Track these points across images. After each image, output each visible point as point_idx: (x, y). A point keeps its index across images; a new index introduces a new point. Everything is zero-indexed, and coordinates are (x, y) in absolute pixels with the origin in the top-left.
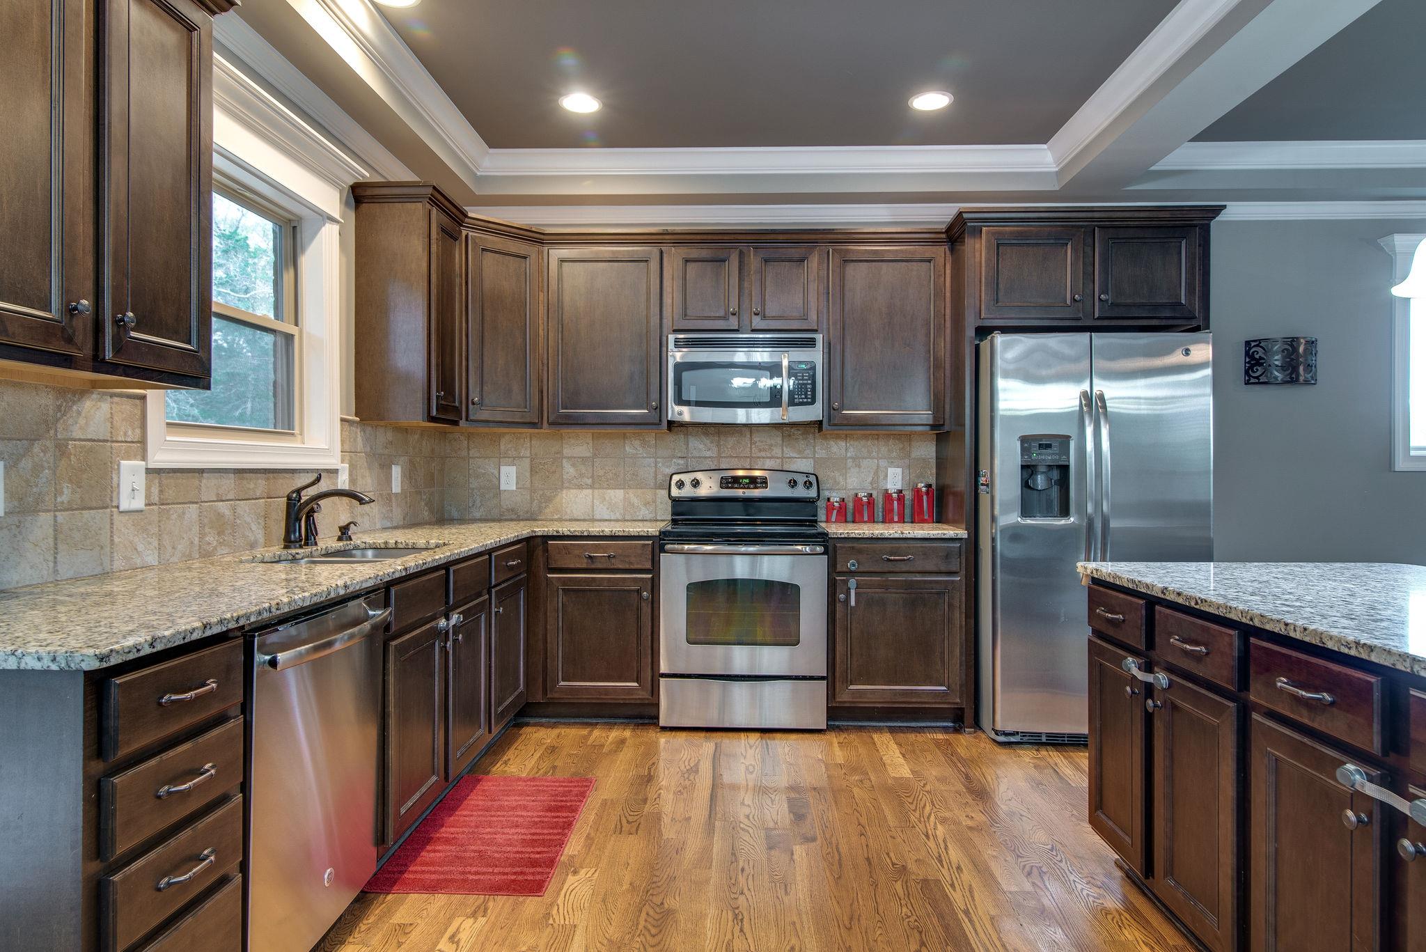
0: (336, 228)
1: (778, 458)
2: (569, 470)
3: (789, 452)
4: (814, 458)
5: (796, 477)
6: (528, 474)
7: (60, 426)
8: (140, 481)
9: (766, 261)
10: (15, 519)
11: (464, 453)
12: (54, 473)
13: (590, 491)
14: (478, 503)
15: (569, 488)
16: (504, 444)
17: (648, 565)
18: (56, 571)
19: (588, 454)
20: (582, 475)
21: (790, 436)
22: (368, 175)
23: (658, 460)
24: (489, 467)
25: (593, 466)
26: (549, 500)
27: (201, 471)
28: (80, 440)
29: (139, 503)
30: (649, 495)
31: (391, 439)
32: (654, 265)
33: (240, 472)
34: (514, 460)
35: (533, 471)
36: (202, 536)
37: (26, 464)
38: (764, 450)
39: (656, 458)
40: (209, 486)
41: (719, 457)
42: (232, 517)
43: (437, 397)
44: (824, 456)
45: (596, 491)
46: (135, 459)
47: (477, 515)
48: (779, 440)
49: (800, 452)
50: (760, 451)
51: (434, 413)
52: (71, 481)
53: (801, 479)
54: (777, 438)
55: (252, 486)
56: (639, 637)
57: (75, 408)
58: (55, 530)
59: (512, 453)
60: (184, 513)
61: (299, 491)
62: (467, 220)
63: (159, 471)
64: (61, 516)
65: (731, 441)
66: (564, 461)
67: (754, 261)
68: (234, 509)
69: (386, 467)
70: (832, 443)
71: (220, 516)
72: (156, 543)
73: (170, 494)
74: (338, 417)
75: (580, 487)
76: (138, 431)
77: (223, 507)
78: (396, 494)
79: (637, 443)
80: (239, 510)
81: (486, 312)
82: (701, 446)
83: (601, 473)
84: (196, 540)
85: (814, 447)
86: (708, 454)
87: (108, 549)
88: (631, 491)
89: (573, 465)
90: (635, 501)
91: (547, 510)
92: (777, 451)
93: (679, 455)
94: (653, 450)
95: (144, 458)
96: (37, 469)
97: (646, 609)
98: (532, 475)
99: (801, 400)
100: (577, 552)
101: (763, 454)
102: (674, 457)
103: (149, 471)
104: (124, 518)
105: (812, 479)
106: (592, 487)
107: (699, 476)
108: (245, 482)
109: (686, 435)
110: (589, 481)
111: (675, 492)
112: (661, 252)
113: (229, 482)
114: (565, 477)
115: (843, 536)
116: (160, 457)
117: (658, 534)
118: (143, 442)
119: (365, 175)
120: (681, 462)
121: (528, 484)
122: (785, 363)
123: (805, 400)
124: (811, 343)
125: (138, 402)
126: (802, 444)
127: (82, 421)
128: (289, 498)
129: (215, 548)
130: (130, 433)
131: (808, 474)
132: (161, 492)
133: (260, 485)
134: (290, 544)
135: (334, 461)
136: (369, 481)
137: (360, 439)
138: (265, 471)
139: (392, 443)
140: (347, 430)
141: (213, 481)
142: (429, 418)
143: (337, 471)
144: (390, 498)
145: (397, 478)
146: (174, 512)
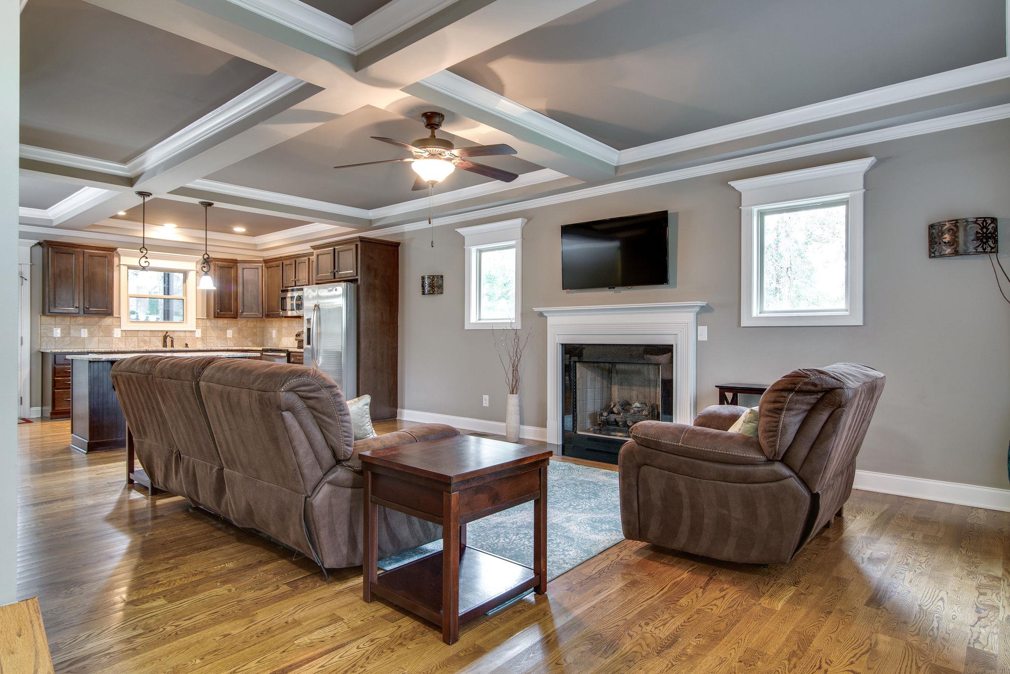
7: (100, 323)
9: (299, 263)
27: (138, 331)
29: (119, 336)
33: (150, 331)
36: (138, 343)
37: (92, 329)
40: (140, 334)
42: (149, 340)
43: (217, 312)
46: (118, 328)
52: (102, 332)
55: (157, 334)
57: (103, 320)
60: (133, 339)
61: (165, 335)
63: (125, 331)
64: (100, 338)
69: (224, 330)
71: (145, 340)
72: (124, 344)
73: (128, 335)
74: (194, 318)
76: (119, 324)
77: (146, 338)
78: (230, 338)
81: (244, 286)
84: (137, 344)
95: (121, 328)
96: (95, 330)
103: (122, 331)
104: (115, 339)
108: (154, 333)
113: (148, 333)
116: (123, 328)
118: (120, 326)
125: (119, 318)
127: (105, 322)
129: (143, 346)
130: (117, 324)
132: (126, 334)
133: (161, 334)
134: (164, 346)
135: (194, 329)
136: (213, 334)
137: (208, 323)
138: (162, 331)
139: (227, 324)
140: (200, 321)
141: (143, 333)
142: (215, 317)
143: (195, 331)
144: (226, 339)
145: (230, 333)
146: (130, 338)
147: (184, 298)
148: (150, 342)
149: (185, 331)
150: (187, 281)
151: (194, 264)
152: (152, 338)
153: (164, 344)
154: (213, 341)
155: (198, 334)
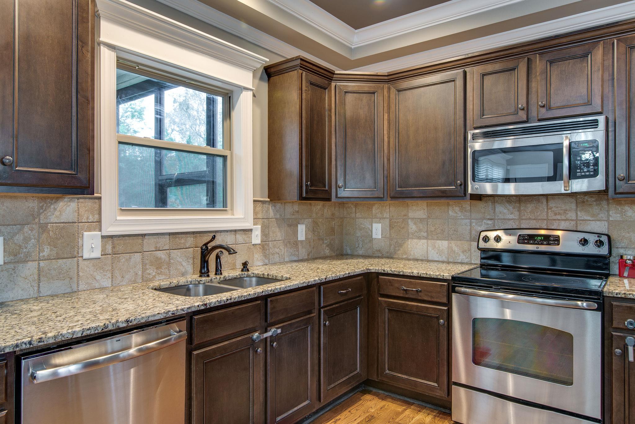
0: (250, 94)
1: (572, 220)
2: (412, 227)
3: (582, 215)
4: (608, 221)
5: (587, 236)
6: (388, 229)
7: (42, 217)
8: (98, 243)
9: (551, 62)
10: (12, 266)
11: (353, 215)
12: (38, 241)
13: (425, 241)
14: (361, 246)
15: (412, 238)
16: (375, 210)
17: (445, 300)
18: (39, 292)
19: (425, 217)
20: (420, 230)
21: (583, 202)
22: (268, 60)
23: (472, 220)
24: (365, 223)
25: (427, 225)
26: (401, 245)
27: (144, 235)
28: (56, 223)
29: (97, 254)
30: (466, 245)
31: (297, 210)
32: (459, 83)
33: (170, 234)
34: (380, 220)
35: (391, 227)
36: (144, 270)
37: (19, 238)
38: (559, 214)
39: (471, 219)
40: (149, 244)
41: (520, 219)
42: (167, 259)
43: (307, 185)
44: (619, 219)
45: (429, 241)
46: (94, 230)
47: (360, 252)
48: (573, 206)
49: (593, 215)
50: (556, 214)
51: (304, 195)
52: (49, 244)
53: (592, 239)
54: (571, 204)
55: (183, 241)
56: (438, 351)
57: (52, 206)
58: (39, 270)
59: (379, 215)
60: (130, 258)
61: (206, 245)
62: (335, 76)
63: (112, 237)
64: (42, 264)
65: (530, 207)
66: (409, 220)
67: (539, 64)
68: (169, 255)
69: (293, 225)
70: (627, 208)
71: (158, 259)
72: (110, 275)
73: (120, 248)
74: (251, 199)
75: (419, 238)
76: (97, 217)
77: (161, 255)
78: (302, 241)
79: (457, 209)
80: (172, 255)
81: (348, 131)
82: (505, 211)
83: (433, 229)
84: (140, 273)
85: (608, 211)
86: (511, 216)
87: (75, 279)
88: (453, 242)
89: (415, 224)
90: (456, 249)
91: (399, 252)
92: (572, 215)
93: (488, 217)
94: (468, 214)
95: (100, 230)
96: (26, 240)
97: (444, 333)
98: (390, 230)
99: (583, 174)
100: (396, 285)
101: (559, 217)
102: (484, 218)
103: (103, 237)
104: (86, 263)
105: (604, 239)
106: (427, 238)
107: (500, 233)
108: (177, 239)
109: (494, 202)
110: (425, 234)
111: (482, 245)
112: (465, 73)
113: (165, 242)
114: (410, 231)
115: (619, 296)
116: (109, 229)
117: (450, 278)
118: (100, 221)
119: (266, 60)
120: (490, 222)
121: (388, 235)
122: (566, 143)
123: (588, 173)
124: (594, 124)
125: (97, 201)
126: (596, 209)
127: (57, 213)
128: (202, 248)
129: (154, 276)
130: (91, 217)
131: (599, 234)
132: (114, 247)
133: (190, 241)
134: (202, 274)
135: (248, 225)
136: (279, 234)
137: (271, 211)
138: (194, 233)
139: (298, 212)
140: (259, 206)
141: (152, 240)
142: (301, 198)
143: (251, 230)
144: (296, 244)
145: (302, 232)
146: (123, 258)
147: (227, 153)
148: (169, 264)
149: (235, 231)
150: (234, 114)
151: (250, 75)
152: (175, 253)
153: (202, 267)
154: (277, 250)
155: (256, 238)
